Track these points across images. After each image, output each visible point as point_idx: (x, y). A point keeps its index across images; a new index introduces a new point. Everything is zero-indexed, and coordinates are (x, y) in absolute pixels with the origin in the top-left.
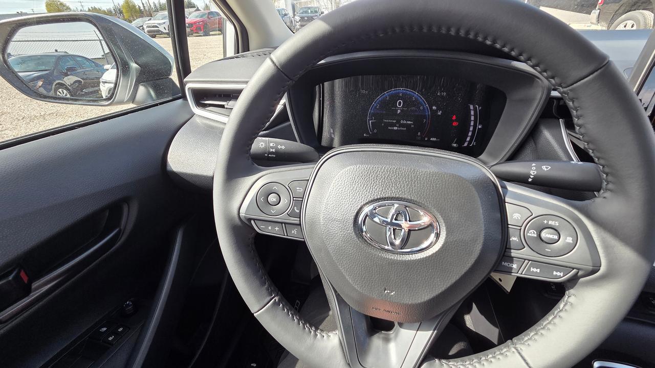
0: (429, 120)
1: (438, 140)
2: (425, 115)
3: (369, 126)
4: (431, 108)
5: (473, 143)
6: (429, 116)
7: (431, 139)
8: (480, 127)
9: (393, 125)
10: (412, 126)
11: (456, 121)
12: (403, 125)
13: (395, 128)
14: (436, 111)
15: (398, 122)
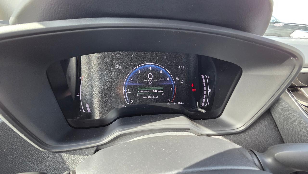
0: (175, 88)
1: (184, 103)
2: (172, 85)
3: (126, 98)
4: (175, 79)
5: (208, 103)
6: (174, 85)
7: (178, 104)
8: (210, 91)
9: (148, 95)
10: (163, 94)
11: (194, 87)
12: (156, 95)
13: (149, 97)
14: (179, 81)
15: (151, 91)
